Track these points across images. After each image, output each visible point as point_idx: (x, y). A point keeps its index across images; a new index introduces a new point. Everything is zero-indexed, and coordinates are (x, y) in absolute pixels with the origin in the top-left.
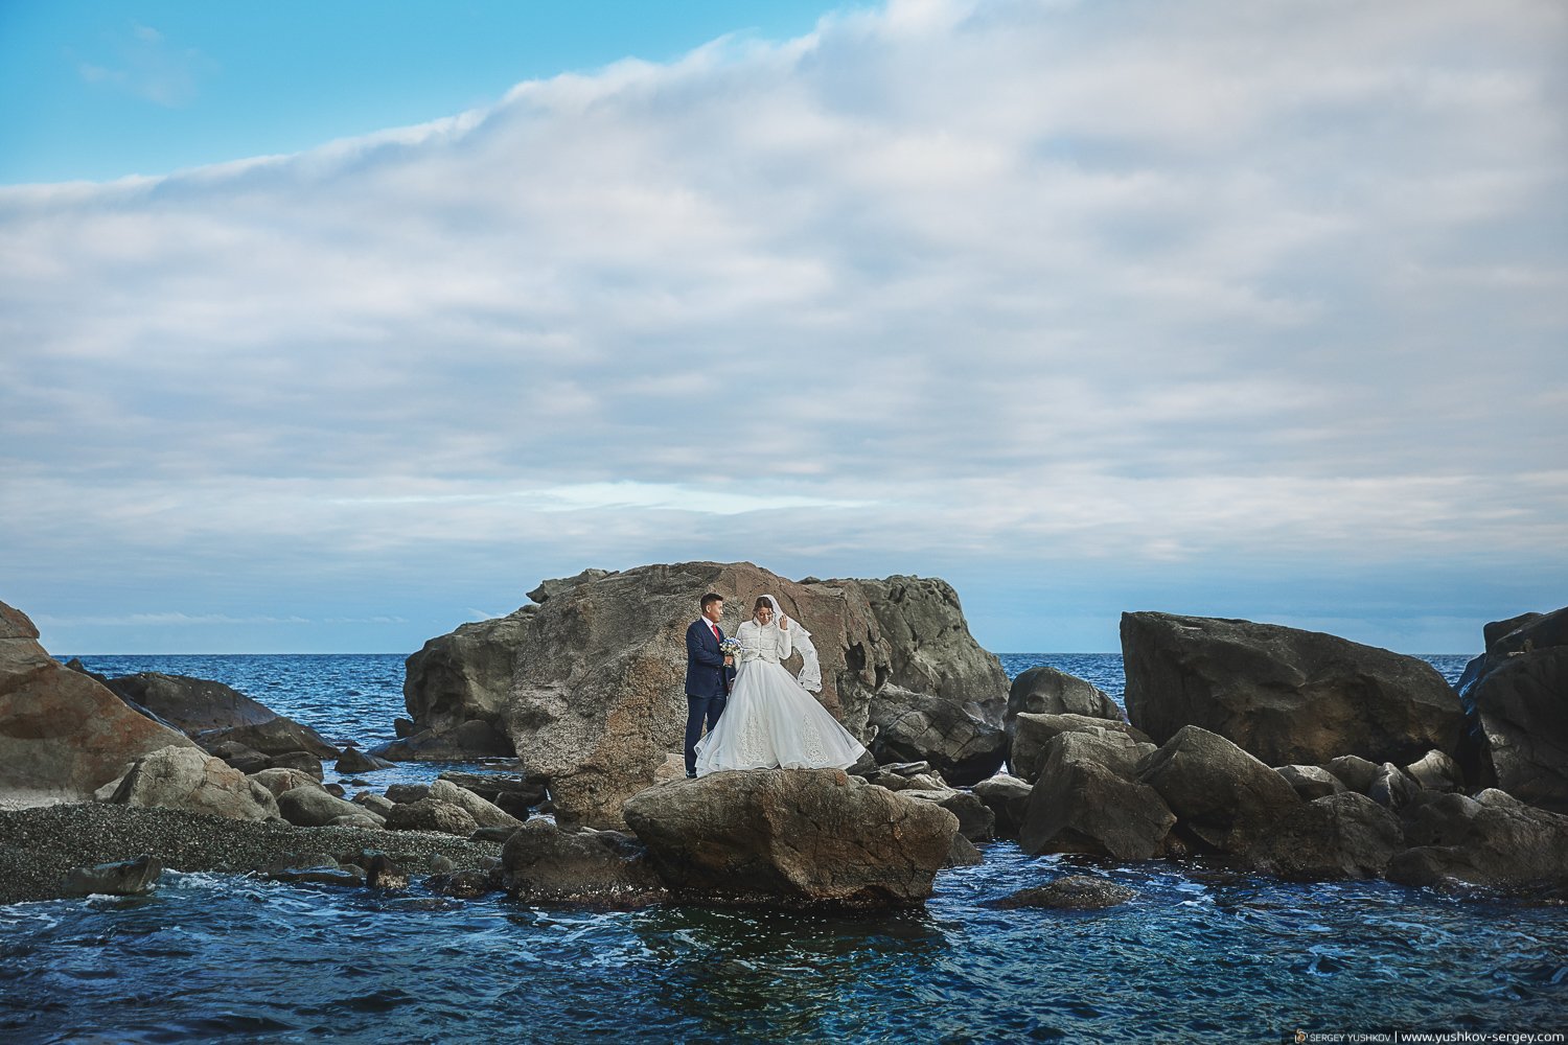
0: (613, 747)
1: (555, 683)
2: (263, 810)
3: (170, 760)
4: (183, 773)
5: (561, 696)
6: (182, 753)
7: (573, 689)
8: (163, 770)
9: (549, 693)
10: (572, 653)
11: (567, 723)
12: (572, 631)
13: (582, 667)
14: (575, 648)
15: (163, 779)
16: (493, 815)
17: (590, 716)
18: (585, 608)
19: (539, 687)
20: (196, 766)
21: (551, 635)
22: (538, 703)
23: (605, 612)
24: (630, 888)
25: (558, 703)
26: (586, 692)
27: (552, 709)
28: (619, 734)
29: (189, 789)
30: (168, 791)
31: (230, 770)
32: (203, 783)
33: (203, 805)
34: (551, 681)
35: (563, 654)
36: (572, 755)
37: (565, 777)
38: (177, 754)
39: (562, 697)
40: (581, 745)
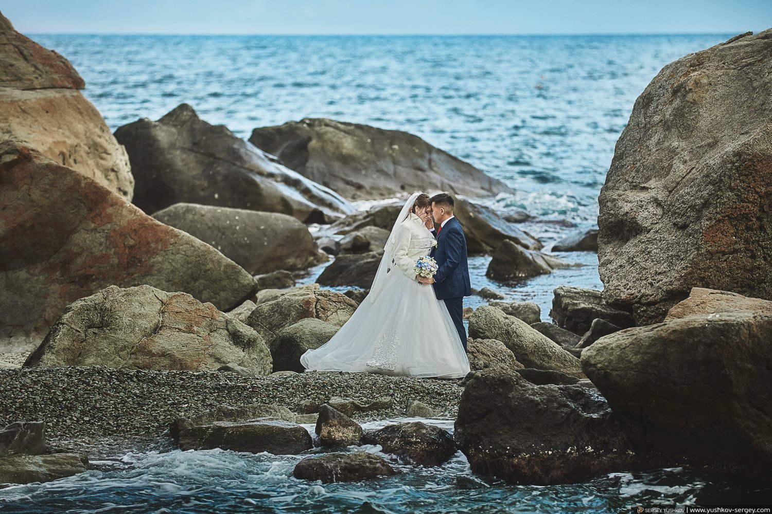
0: (709, 267)
1: (652, 183)
2: (243, 354)
3: (108, 306)
4: (126, 320)
5: (656, 200)
6: (128, 294)
7: (670, 192)
8: (97, 320)
9: (643, 195)
10: (675, 144)
11: (658, 236)
12: (679, 114)
13: (685, 162)
14: (680, 137)
15: (96, 331)
16: (545, 351)
17: (684, 227)
18: (697, 83)
19: (634, 187)
20: (147, 309)
21: (657, 118)
22: (626, 208)
23: (721, 90)
24: (590, 449)
25: (651, 209)
26: (682, 196)
27: (645, 217)
28: (717, 252)
29: (134, 339)
30: (104, 344)
31: (201, 305)
32: (157, 329)
33: (153, 355)
34: (648, 179)
35: (666, 144)
36: (659, 277)
37: (650, 304)
38: (119, 297)
39: (657, 202)
40: (671, 264)
